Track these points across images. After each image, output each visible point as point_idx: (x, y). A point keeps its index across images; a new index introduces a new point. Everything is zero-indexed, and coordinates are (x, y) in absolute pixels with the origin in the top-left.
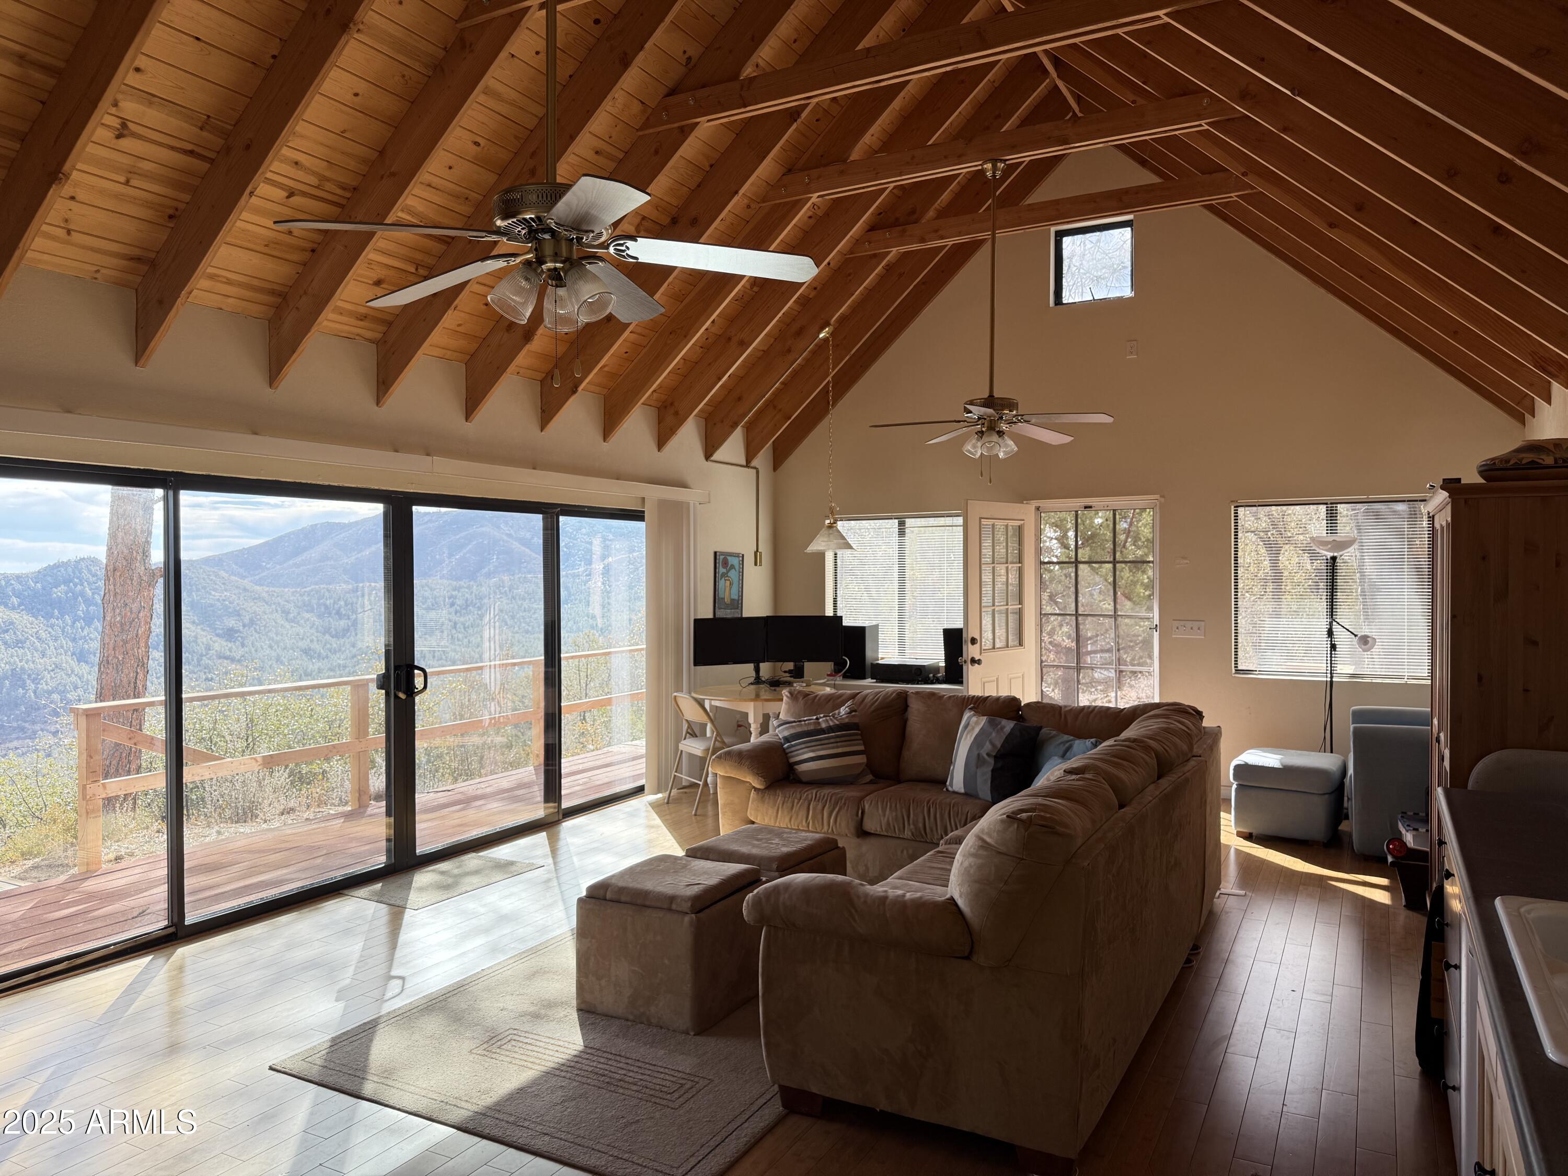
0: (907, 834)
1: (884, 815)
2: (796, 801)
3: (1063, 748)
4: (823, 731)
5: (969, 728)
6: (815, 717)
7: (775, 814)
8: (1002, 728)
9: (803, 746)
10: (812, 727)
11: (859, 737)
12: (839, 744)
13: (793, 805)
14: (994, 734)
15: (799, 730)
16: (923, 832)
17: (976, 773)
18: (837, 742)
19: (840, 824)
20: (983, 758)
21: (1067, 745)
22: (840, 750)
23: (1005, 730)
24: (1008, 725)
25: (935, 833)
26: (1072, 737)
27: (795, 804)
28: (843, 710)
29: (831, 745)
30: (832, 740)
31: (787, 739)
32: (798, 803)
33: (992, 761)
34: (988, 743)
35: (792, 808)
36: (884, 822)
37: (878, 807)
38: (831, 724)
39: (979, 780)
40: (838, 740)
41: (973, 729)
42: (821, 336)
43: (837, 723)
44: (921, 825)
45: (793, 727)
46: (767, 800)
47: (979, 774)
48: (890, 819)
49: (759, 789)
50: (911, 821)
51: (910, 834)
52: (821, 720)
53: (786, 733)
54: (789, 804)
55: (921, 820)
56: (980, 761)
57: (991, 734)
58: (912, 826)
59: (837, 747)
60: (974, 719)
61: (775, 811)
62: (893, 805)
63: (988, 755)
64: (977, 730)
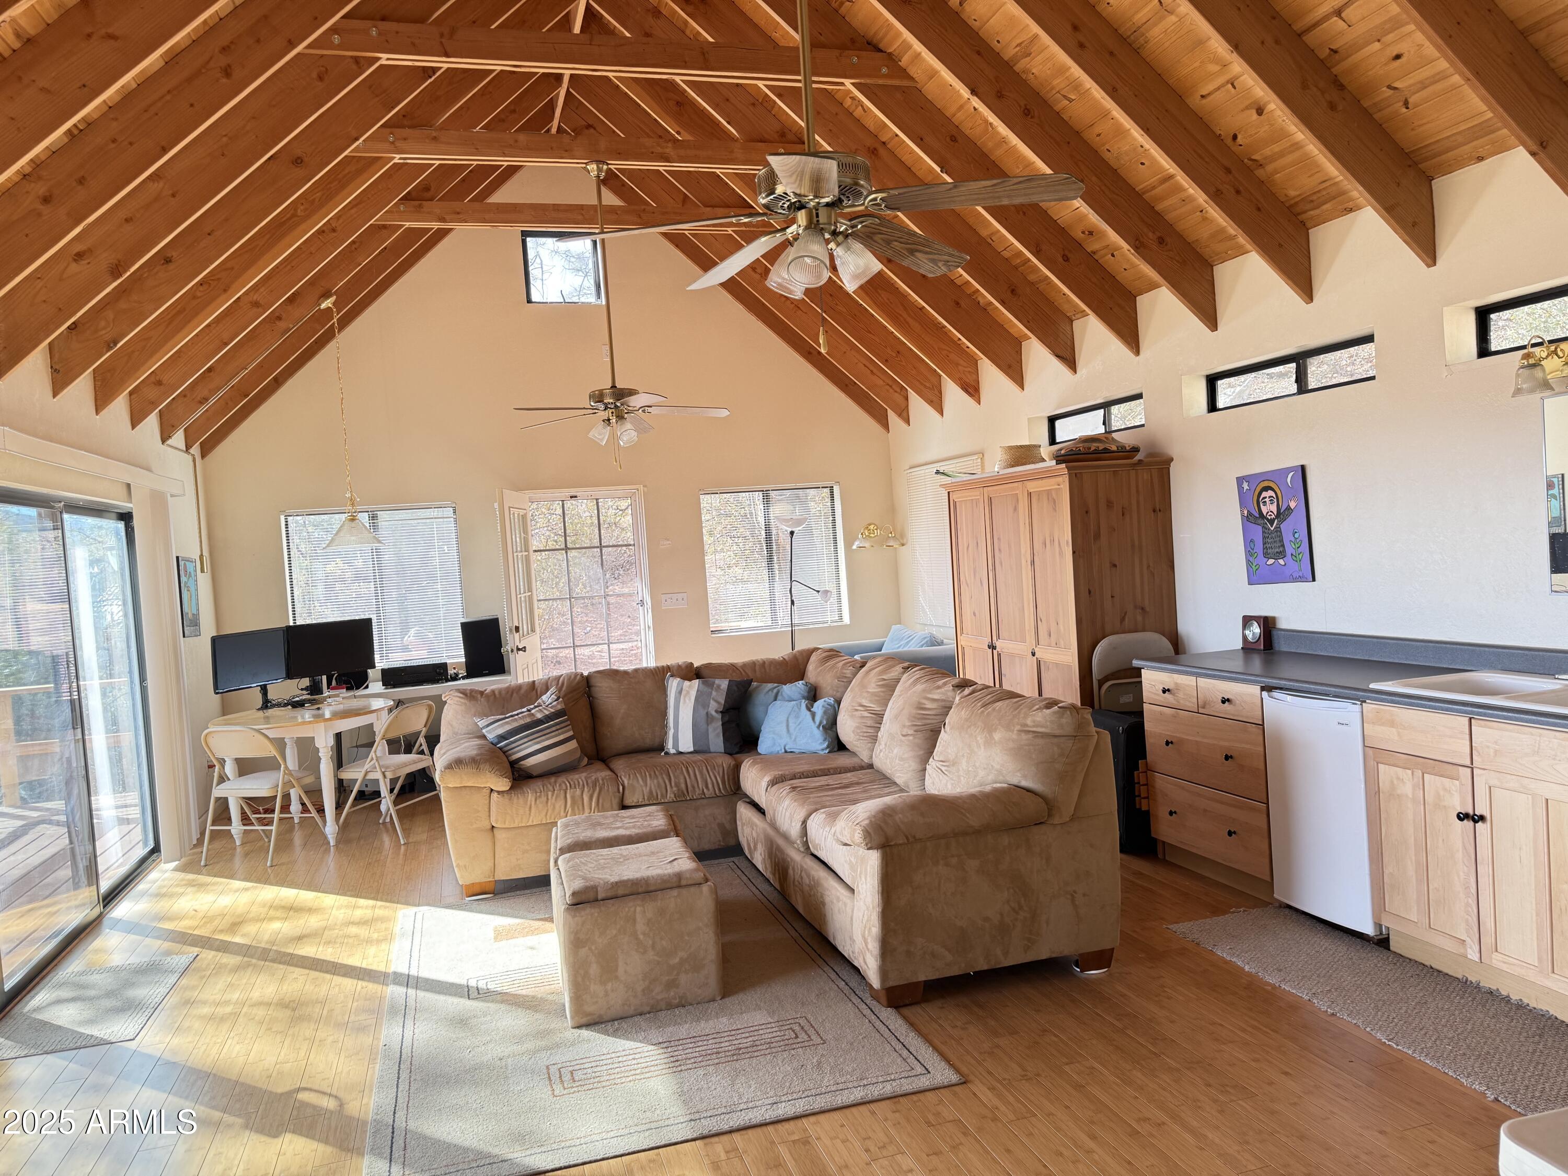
0: (670, 796)
1: (646, 785)
2: (550, 793)
3: (772, 695)
4: (539, 722)
5: (684, 692)
6: (524, 710)
7: (528, 812)
8: (719, 686)
9: (526, 740)
10: (528, 720)
11: (569, 722)
12: (560, 731)
13: (548, 799)
14: (714, 693)
15: (515, 725)
16: (686, 793)
17: (707, 730)
18: (557, 730)
19: (603, 805)
20: (711, 715)
21: (775, 691)
22: (562, 737)
23: (722, 688)
24: (724, 684)
25: (697, 790)
26: (776, 685)
27: (550, 797)
28: (547, 698)
29: (553, 734)
30: (554, 729)
31: (502, 737)
32: (553, 795)
33: (719, 716)
34: (712, 702)
35: (547, 802)
36: (646, 791)
37: (638, 780)
38: (547, 713)
39: (711, 736)
40: (558, 727)
41: (688, 692)
42: (323, 306)
43: (553, 710)
44: (683, 786)
45: (507, 723)
46: (515, 801)
47: (710, 730)
48: (653, 787)
49: (503, 792)
50: (673, 784)
51: (673, 796)
52: (533, 711)
53: (501, 731)
54: (544, 799)
55: (682, 781)
56: (709, 719)
57: (711, 693)
58: (675, 789)
59: (559, 735)
60: (687, 683)
61: (527, 809)
62: (653, 774)
63: (716, 711)
64: (693, 693)
